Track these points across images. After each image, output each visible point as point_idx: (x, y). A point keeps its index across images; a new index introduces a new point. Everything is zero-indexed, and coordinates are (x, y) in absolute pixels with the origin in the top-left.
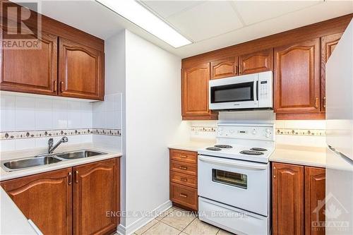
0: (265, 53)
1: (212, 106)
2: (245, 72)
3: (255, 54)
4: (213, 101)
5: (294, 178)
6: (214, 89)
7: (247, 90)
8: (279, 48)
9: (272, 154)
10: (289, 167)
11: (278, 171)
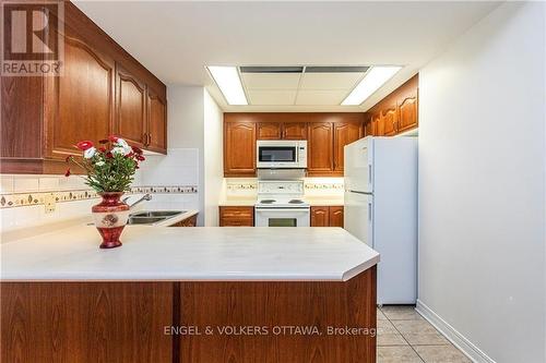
0: (302, 125)
1: (258, 164)
2: (286, 137)
4: (260, 160)
6: (261, 149)
8: (311, 124)
10: (321, 208)
11: (314, 213)
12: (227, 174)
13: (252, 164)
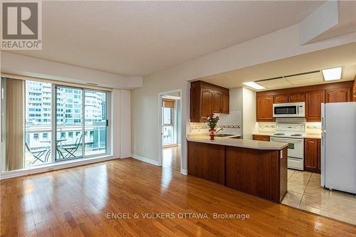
0: (302, 93)
1: (274, 116)
2: (291, 101)
3: (297, 93)
4: (275, 113)
5: (314, 144)
6: (275, 108)
7: (293, 110)
8: (308, 92)
9: (304, 135)
10: (312, 139)
11: (307, 142)
12: (258, 120)
13: (271, 116)
